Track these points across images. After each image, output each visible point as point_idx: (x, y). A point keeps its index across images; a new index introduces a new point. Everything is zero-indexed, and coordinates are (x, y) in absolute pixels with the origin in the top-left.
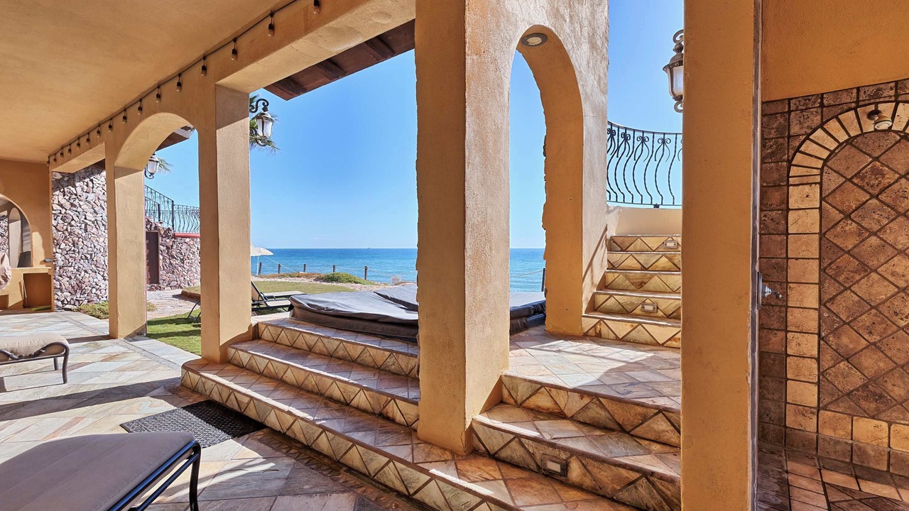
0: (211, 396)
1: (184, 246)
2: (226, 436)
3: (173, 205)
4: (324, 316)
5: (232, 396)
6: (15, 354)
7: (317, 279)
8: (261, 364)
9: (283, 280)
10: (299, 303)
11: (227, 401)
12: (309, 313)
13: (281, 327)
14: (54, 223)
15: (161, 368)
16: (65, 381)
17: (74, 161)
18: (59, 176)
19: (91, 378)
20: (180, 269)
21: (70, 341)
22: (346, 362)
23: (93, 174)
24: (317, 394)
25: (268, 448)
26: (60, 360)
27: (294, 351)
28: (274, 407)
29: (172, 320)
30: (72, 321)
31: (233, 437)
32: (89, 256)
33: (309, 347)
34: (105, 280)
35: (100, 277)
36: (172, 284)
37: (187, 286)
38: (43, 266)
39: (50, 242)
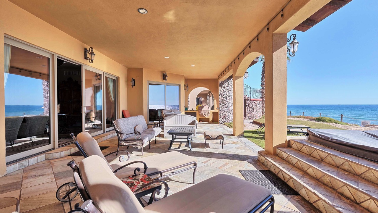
0: (270, 169)
1: (254, 104)
2: (279, 192)
3: (250, 89)
4: (330, 143)
5: (280, 173)
6: (212, 137)
7: (311, 120)
8: (294, 161)
9: (293, 119)
10: (313, 133)
11: (278, 174)
12: (320, 140)
13: (303, 144)
14: (219, 97)
15: (250, 150)
16: (223, 149)
17: (224, 77)
18: (220, 82)
19: (229, 149)
20: (252, 112)
21: (224, 134)
22: (351, 174)
23: (228, 80)
24: (331, 188)
25: (303, 209)
26: (222, 141)
27: (311, 158)
28: (304, 187)
29: (251, 131)
30: (223, 128)
31: (284, 194)
32: (227, 107)
33: (321, 158)
34: (231, 115)
35: (230, 114)
36: (250, 118)
37: (254, 119)
38: (217, 110)
39: (218, 103)
